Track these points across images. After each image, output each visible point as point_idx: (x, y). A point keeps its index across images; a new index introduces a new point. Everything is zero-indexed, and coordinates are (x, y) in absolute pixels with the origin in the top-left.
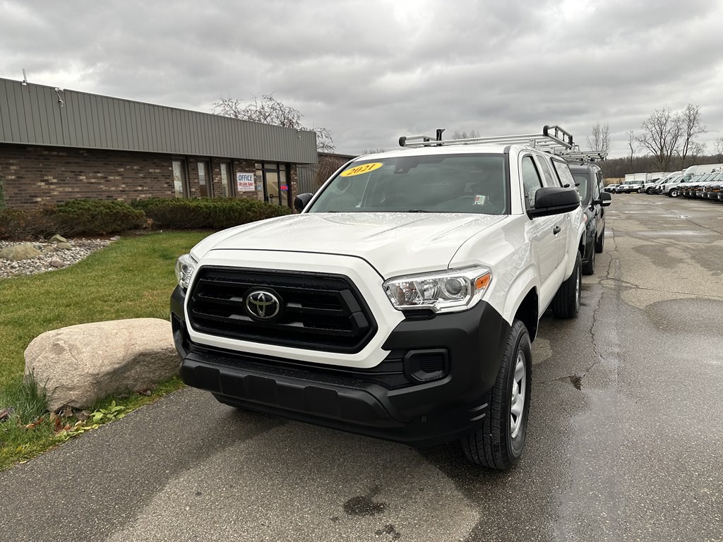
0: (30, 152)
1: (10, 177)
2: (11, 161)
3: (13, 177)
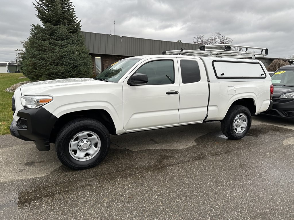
0: (113, 57)
1: (106, 65)
2: (107, 60)
3: (107, 65)
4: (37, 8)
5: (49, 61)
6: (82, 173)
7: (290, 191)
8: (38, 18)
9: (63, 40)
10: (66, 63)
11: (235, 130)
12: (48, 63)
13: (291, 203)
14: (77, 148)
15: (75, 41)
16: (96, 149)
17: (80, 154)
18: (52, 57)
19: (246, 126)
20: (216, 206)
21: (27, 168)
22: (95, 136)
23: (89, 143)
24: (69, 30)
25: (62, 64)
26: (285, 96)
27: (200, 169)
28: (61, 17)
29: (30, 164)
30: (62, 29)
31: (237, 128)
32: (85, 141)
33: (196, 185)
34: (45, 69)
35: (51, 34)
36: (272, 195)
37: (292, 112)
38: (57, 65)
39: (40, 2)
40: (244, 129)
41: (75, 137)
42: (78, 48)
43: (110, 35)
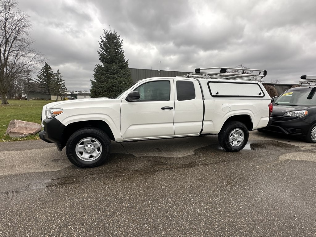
4: (99, 53)
5: (104, 89)
6: (84, 171)
7: (264, 208)
8: (100, 60)
9: (114, 74)
10: (115, 90)
11: (231, 143)
12: (104, 90)
13: (259, 222)
14: (83, 151)
15: (123, 74)
16: (98, 152)
17: (86, 156)
18: (106, 86)
19: (243, 140)
20: (176, 215)
21: (54, 164)
22: (97, 142)
23: (92, 147)
24: (119, 67)
25: (113, 91)
26: (289, 115)
27: (183, 176)
28: (114, 58)
29: (55, 161)
30: (114, 67)
31: (233, 142)
32: (89, 146)
33: (169, 191)
34: (102, 94)
35: (107, 71)
36: (241, 210)
37: (296, 129)
38: (110, 92)
39: (102, 50)
40: (241, 143)
41: (81, 142)
42: (125, 79)
43: (150, 70)
